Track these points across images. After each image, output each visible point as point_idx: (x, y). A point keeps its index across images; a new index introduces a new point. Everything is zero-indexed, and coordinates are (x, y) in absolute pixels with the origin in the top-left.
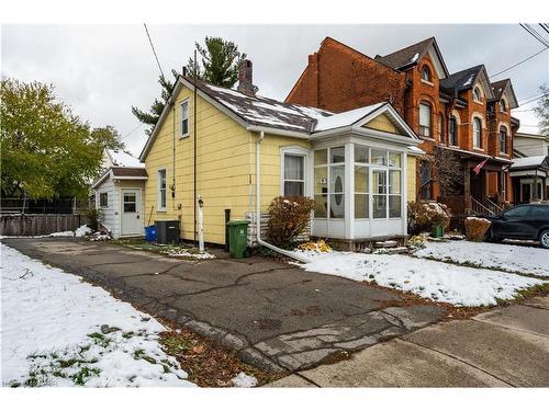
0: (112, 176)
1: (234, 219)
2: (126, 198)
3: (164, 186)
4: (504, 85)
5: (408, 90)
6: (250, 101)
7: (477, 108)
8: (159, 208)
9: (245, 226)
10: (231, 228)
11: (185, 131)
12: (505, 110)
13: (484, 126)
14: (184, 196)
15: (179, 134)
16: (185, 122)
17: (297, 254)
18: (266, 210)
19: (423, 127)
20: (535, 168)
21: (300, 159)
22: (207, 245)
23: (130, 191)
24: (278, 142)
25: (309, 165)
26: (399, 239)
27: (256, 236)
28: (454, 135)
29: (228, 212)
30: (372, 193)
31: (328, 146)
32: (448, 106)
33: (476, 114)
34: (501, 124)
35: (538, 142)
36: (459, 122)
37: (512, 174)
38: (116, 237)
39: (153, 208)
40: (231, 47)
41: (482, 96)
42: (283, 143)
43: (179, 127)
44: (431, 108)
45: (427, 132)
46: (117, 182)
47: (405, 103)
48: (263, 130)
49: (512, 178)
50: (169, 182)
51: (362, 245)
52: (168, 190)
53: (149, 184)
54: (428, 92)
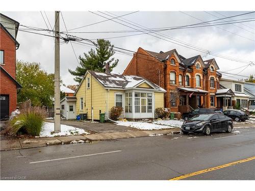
0: (66, 100)
1: (102, 113)
2: (70, 107)
3: (82, 103)
4: (212, 61)
5: (165, 68)
6: (108, 77)
7: (198, 72)
8: (81, 110)
9: (104, 114)
10: (101, 115)
11: (89, 87)
12: (213, 71)
13: (202, 78)
14: (88, 106)
15: (87, 87)
16: (89, 84)
17: (117, 122)
18: (110, 110)
19: (172, 81)
20: (225, 94)
21: (121, 95)
22: (94, 120)
23: (71, 104)
24: (113, 92)
25: (124, 97)
26: (151, 119)
27: (107, 117)
28: (188, 82)
29: (100, 111)
30: (147, 105)
31: (128, 92)
32: (184, 72)
33: (198, 74)
34: (211, 76)
35: (230, 83)
36: (190, 77)
37: (217, 96)
38: (67, 119)
39: (78, 110)
40: (108, 43)
41: (201, 66)
42: (115, 91)
43: (87, 85)
44: (175, 73)
45: (174, 82)
46: (68, 102)
47: (165, 73)
48: (109, 89)
49: (217, 97)
50: (84, 102)
51: (137, 120)
52: (83, 104)
53: (77, 102)
54: (174, 68)
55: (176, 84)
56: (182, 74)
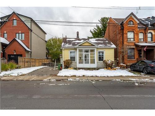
19: (130, 38)
32: (146, 30)
44: (134, 32)
45: (132, 40)
47: (123, 33)
48: (63, 48)
54: (132, 28)
55: (134, 41)
56: (144, 32)
